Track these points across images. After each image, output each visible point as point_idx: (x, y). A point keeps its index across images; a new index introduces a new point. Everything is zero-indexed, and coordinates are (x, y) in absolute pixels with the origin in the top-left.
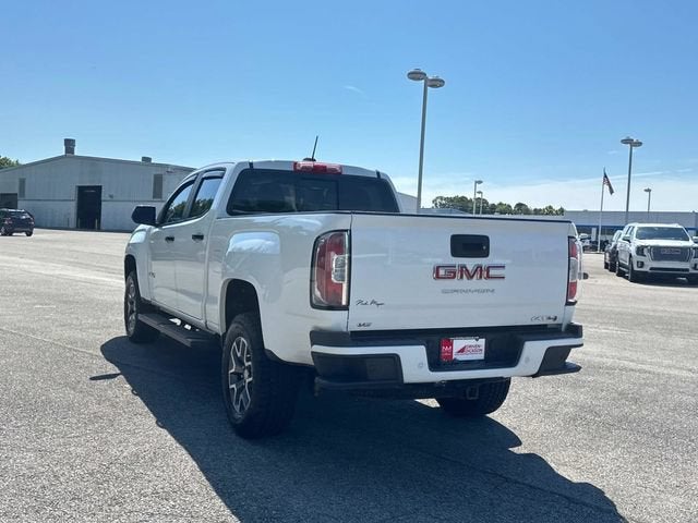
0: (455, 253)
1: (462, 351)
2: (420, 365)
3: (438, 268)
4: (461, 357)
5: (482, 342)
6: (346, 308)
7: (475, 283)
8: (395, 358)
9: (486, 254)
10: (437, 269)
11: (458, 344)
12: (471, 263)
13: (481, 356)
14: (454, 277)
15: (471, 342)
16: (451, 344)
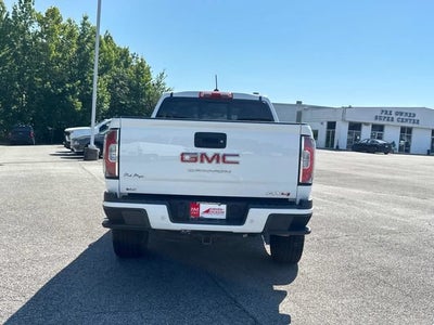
0: (197, 144)
1: (207, 211)
2: (163, 218)
3: (183, 154)
4: (206, 216)
5: (224, 207)
6: (118, 178)
8: (143, 212)
9: (223, 146)
11: (204, 207)
12: (210, 152)
13: (224, 216)
14: (196, 161)
15: (214, 206)
16: (198, 206)
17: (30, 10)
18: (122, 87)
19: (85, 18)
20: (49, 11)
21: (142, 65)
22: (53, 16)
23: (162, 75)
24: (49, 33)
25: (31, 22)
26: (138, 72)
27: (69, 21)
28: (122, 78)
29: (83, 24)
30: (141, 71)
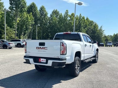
0: (39, 45)
1: (42, 61)
4: (42, 62)
5: (45, 60)
7: (43, 50)
8: (29, 60)
9: (44, 45)
10: (37, 47)
11: (42, 59)
12: (42, 47)
13: (45, 62)
14: (39, 49)
15: (43, 59)
16: (40, 59)
17: (68, 14)
18: (90, 31)
19: (80, 15)
20: (72, 14)
21: (96, 25)
22: (73, 15)
23: (101, 27)
24: (72, 19)
25: (68, 17)
26: (94, 27)
27: (77, 16)
28: (90, 29)
29: (80, 16)
30: (96, 26)
